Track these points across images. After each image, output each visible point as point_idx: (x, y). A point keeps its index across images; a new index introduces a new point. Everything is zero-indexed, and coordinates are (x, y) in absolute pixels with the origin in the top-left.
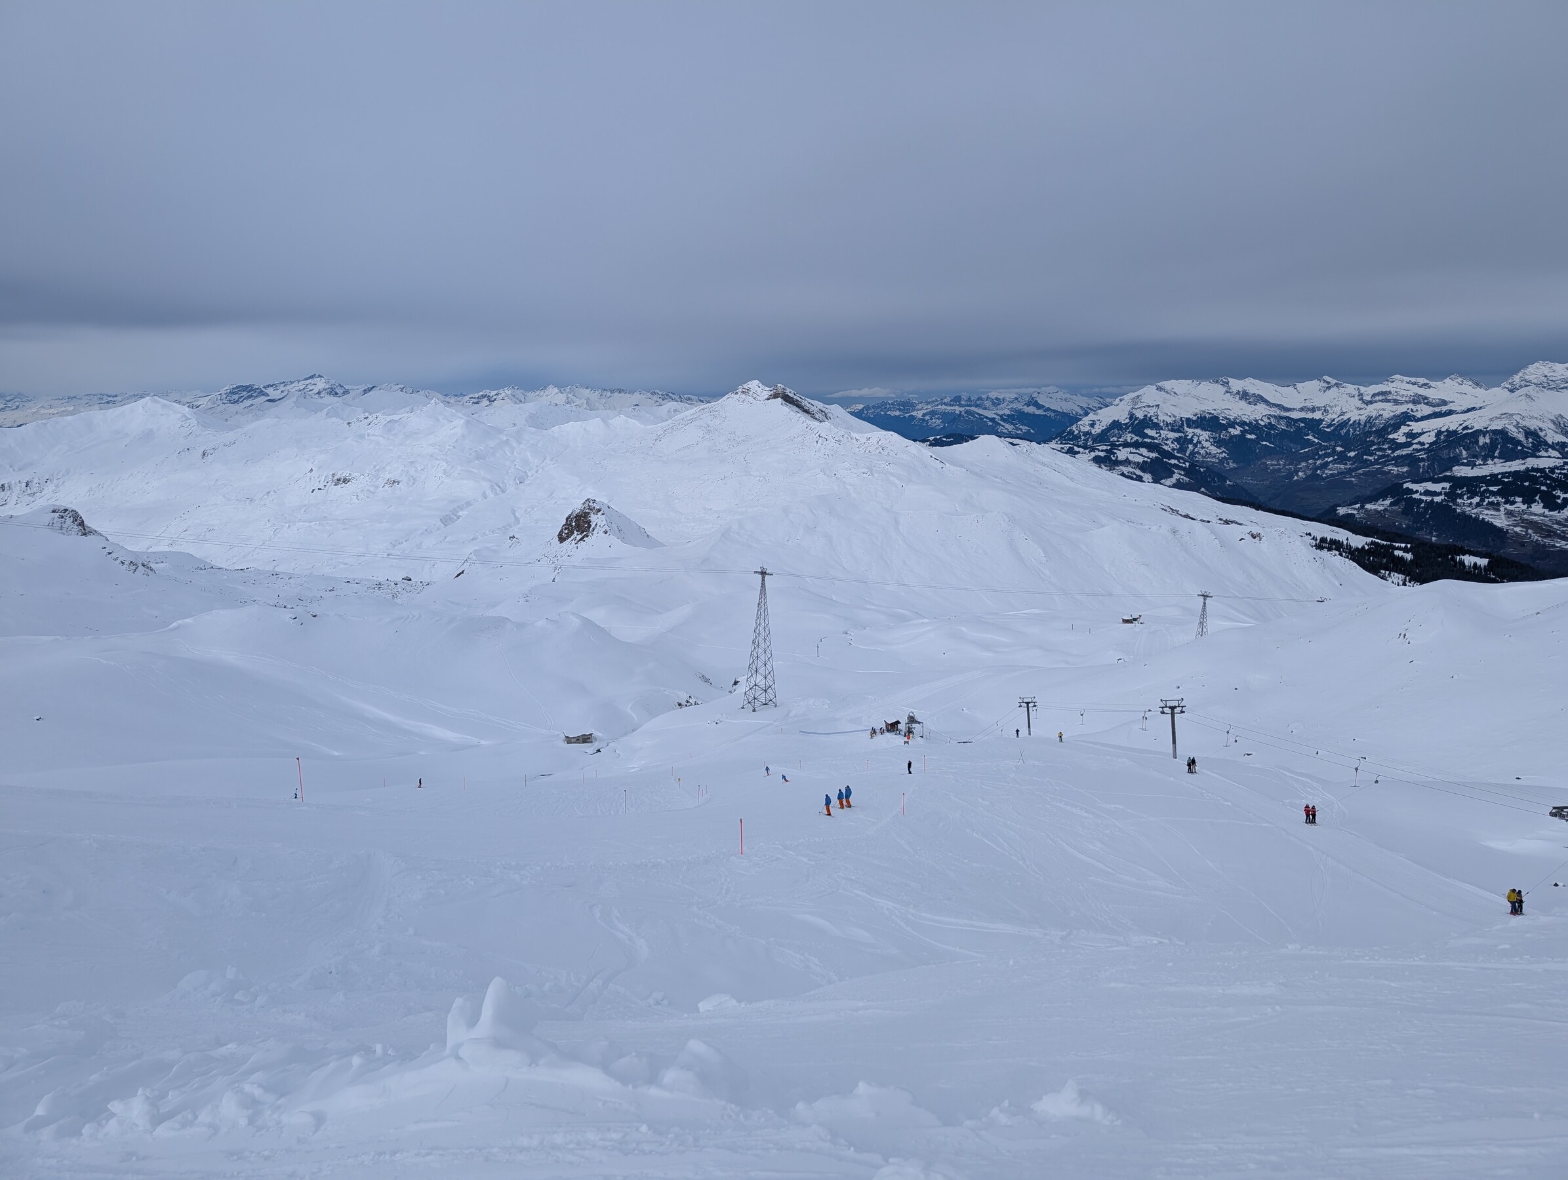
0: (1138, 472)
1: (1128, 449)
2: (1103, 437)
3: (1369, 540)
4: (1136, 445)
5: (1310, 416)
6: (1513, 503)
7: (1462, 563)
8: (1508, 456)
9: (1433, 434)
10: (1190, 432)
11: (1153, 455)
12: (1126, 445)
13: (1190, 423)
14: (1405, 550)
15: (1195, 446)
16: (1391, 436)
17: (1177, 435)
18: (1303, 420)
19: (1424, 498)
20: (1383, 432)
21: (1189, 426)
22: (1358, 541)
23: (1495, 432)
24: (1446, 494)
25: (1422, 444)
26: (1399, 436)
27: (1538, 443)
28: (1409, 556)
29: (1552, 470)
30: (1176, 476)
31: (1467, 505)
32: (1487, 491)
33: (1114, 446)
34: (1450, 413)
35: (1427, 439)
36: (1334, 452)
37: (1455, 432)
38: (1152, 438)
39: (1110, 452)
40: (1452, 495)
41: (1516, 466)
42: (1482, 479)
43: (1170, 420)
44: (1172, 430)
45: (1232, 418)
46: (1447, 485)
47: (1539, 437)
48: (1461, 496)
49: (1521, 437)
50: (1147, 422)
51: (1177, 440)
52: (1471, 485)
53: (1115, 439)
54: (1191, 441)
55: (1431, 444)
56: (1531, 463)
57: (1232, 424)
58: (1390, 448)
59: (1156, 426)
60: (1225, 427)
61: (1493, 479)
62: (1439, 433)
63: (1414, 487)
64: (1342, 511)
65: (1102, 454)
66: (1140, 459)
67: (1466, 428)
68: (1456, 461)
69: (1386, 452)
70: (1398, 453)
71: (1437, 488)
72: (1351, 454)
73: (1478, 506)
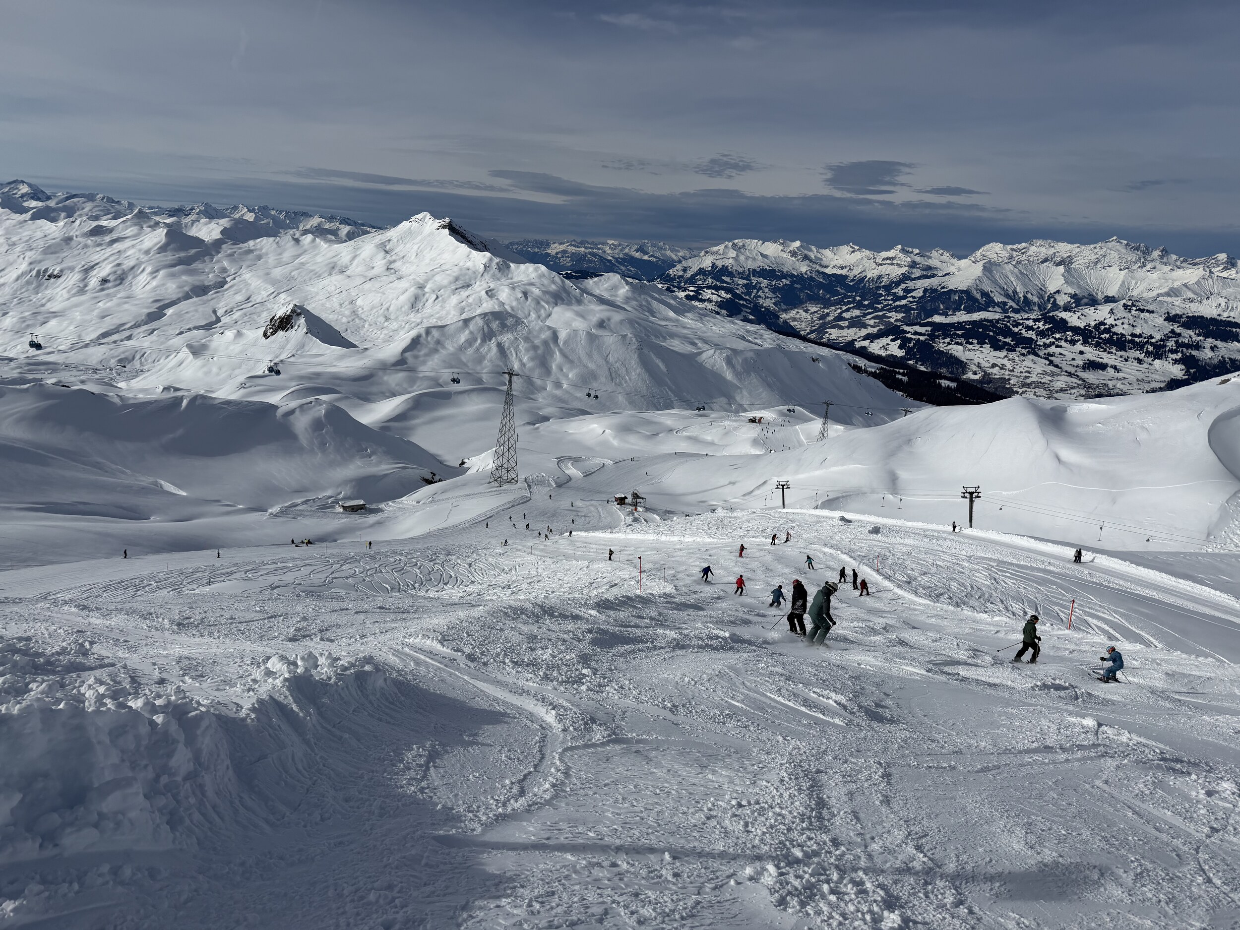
0: (717, 309)
1: (710, 291)
2: (692, 280)
3: (880, 366)
4: (717, 288)
5: (839, 272)
6: (972, 343)
7: (940, 385)
8: (969, 310)
9: (921, 291)
10: (754, 280)
11: (729, 296)
12: (709, 287)
13: (755, 273)
14: (903, 375)
15: (758, 291)
16: (893, 291)
17: (745, 282)
18: (834, 275)
19: (913, 337)
20: (888, 288)
21: (754, 276)
23: (962, 292)
24: (928, 335)
25: (913, 297)
26: (899, 291)
27: (988, 303)
28: (905, 379)
29: (997, 321)
30: (744, 313)
31: (941, 345)
32: (955, 334)
33: (700, 288)
34: (933, 276)
35: (918, 294)
36: (854, 299)
37: (936, 290)
38: (728, 283)
39: (697, 292)
40: (932, 336)
41: (974, 317)
42: (951, 325)
43: (741, 270)
44: (742, 278)
45: (785, 271)
46: (929, 328)
47: (990, 297)
48: (938, 337)
49: (978, 296)
50: (724, 271)
51: (744, 285)
52: (945, 330)
53: (700, 282)
54: (755, 287)
55: (920, 298)
56: (984, 315)
57: (784, 276)
58: (892, 300)
59: (731, 274)
60: (779, 278)
61: (960, 325)
62: (925, 291)
63: (908, 328)
65: (692, 294)
66: (719, 299)
67: (943, 287)
68: (936, 312)
69: (891, 302)
70: (898, 303)
71: (922, 330)
72: (866, 303)
73: (949, 344)
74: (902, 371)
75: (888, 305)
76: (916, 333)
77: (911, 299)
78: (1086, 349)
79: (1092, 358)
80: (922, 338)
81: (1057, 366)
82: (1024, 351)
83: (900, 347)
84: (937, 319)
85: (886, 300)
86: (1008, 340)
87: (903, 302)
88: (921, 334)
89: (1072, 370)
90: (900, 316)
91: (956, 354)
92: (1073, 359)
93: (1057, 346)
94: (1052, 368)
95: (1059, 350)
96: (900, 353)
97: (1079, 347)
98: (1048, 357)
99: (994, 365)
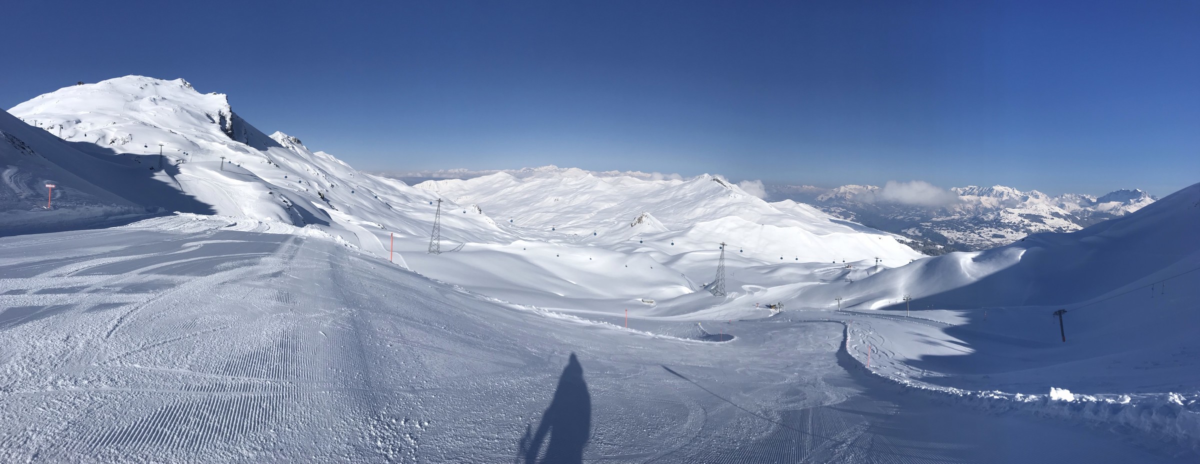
0: (839, 215)
1: (835, 208)
3: (912, 240)
7: (937, 247)
19: (926, 227)
22: (909, 240)
27: (953, 211)
29: (958, 219)
30: (852, 218)
31: (937, 230)
32: (942, 225)
33: (831, 205)
36: (899, 211)
38: (844, 204)
39: (829, 208)
40: (932, 227)
41: (948, 218)
43: (849, 198)
44: (850, 201)
46: (930, 223)
47: (953, 209)
48: (935, 227)
49: (949, 209)
50: (842, 198)
51: (852, 205)
52: (938, 224)
53: (831, 203)
55: (926, 209)
56: (953, 217)
59: (845, 200)
61: (943, 222)
63: (923, 224)
64: (903, 231)
65: (826, 208)
66: (839, 211)
68: (933, 215)
71: (928, 224)
73: (940, 230)
78: (993, 229)
79: (995, 233)
80: (929, 228)
81: (983, 237)
82: (969, 232)
83: (920, 232)
84: (934, 219)
86: (963, 227)
88: (928, 226)
89: (988, 238)
90: (919, 218)
91: (942, 234)
92: (989, 234)
93: (982, 229)
94: (980, 238)
95: (982, 231)
96: (920, 234)
97: (989, 229)
98: (979, 233)
99: (959, 238)
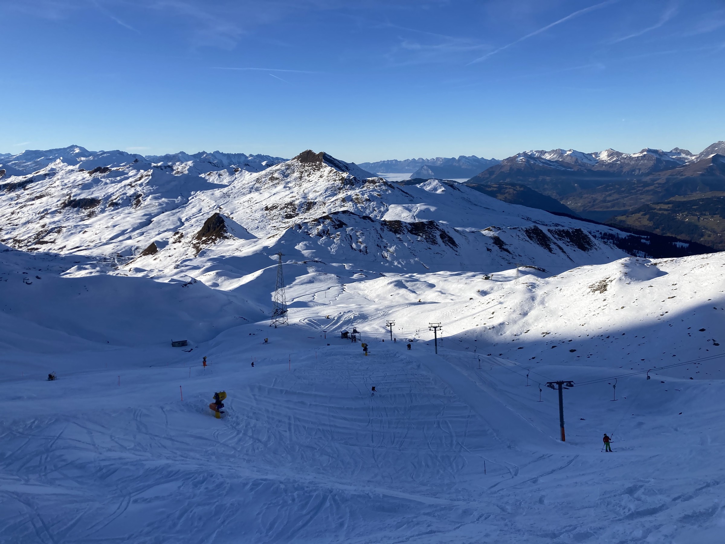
1: (508, 187)
4: (513, 184)
6: (705, 215)
8: (703, 191)
9: (665, 179)
10: (541, 177)
11: (521, 190)
12: (507, 184)
17: (534, 179)
19: (659, 212)
20: (639, 178)
21: (540, 175)
24: (670, 210)
25: (659, 184)
28: (648, 243)
32: (692, 208)
35: (662, 181)
38: (521, 181)
39: (499, 188)
40: (673, 211)
42: (688, 202)
44: (532, 177)
46: (670, 205)
48: (678, 211)
50: (519, 172)
51: (534, 182)
53: (502, 181)
54: (541, 182)
55: (663, 184)
56: (714, 194)
61: (695, 202)
62: (667, 179)
67: (682, 175)
68: (677, 193)
69: (641, 188)
70: (647, 188)
71: (666, 207)
72: (623, 189)
74: (646, 237)
75: (639, 190)
76: (660, 209)
77: (657, 185)
80: (665, 213)
83: (649, 220)
85: (638, 187)
87: (651, 187)
90: (649, 197)
96: (649, 224)
